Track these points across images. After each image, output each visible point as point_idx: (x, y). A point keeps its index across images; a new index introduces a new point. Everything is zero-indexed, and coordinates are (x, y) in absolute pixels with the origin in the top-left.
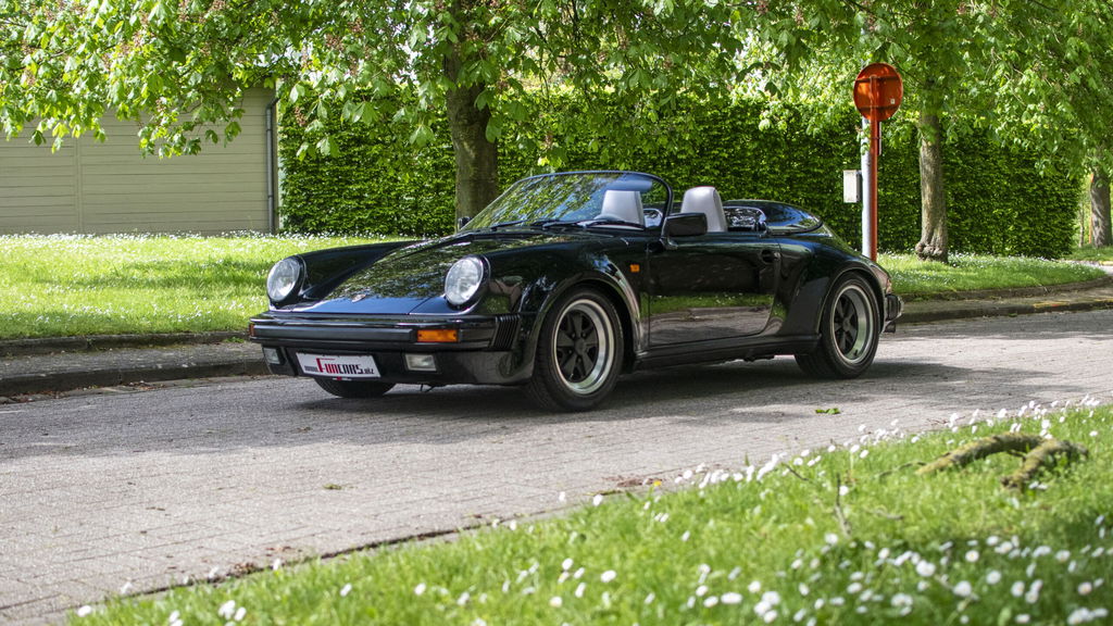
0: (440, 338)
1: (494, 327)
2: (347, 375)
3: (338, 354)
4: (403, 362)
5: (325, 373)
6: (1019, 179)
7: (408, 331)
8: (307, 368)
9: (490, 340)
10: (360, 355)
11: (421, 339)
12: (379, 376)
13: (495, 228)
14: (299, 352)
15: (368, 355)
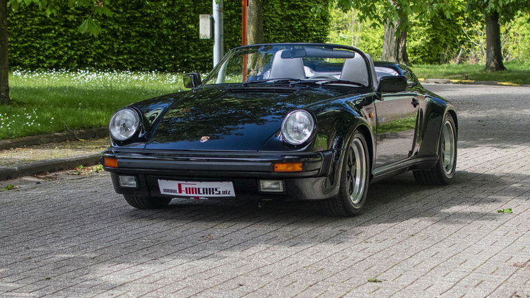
0: (290, 169)
1: (321, 160)
2: (205, 195)
3: (201, 181)
4: (258, 186)
5: (184, 194)
6: (288, 18)
7: (269, 164)
8: (165, 190)
9: (319, 169)
10: (221, 181)
11: (276, 170)
12: (234, 195)
13: (246, 85)
14: (161, 179)
15: (228, 181)
